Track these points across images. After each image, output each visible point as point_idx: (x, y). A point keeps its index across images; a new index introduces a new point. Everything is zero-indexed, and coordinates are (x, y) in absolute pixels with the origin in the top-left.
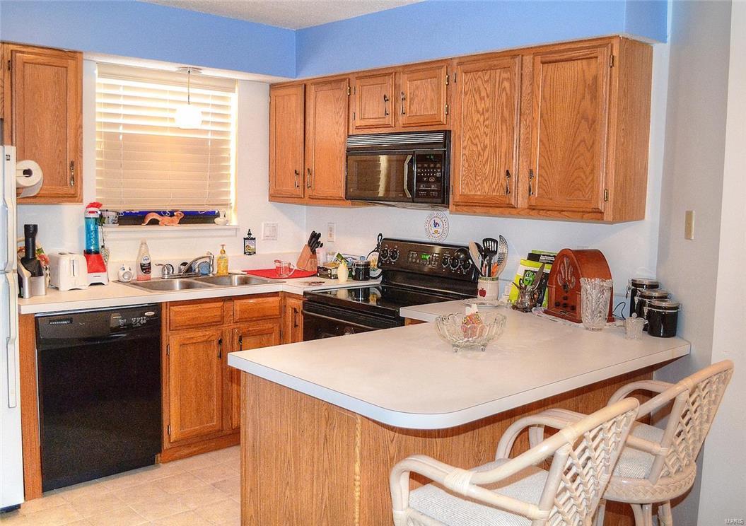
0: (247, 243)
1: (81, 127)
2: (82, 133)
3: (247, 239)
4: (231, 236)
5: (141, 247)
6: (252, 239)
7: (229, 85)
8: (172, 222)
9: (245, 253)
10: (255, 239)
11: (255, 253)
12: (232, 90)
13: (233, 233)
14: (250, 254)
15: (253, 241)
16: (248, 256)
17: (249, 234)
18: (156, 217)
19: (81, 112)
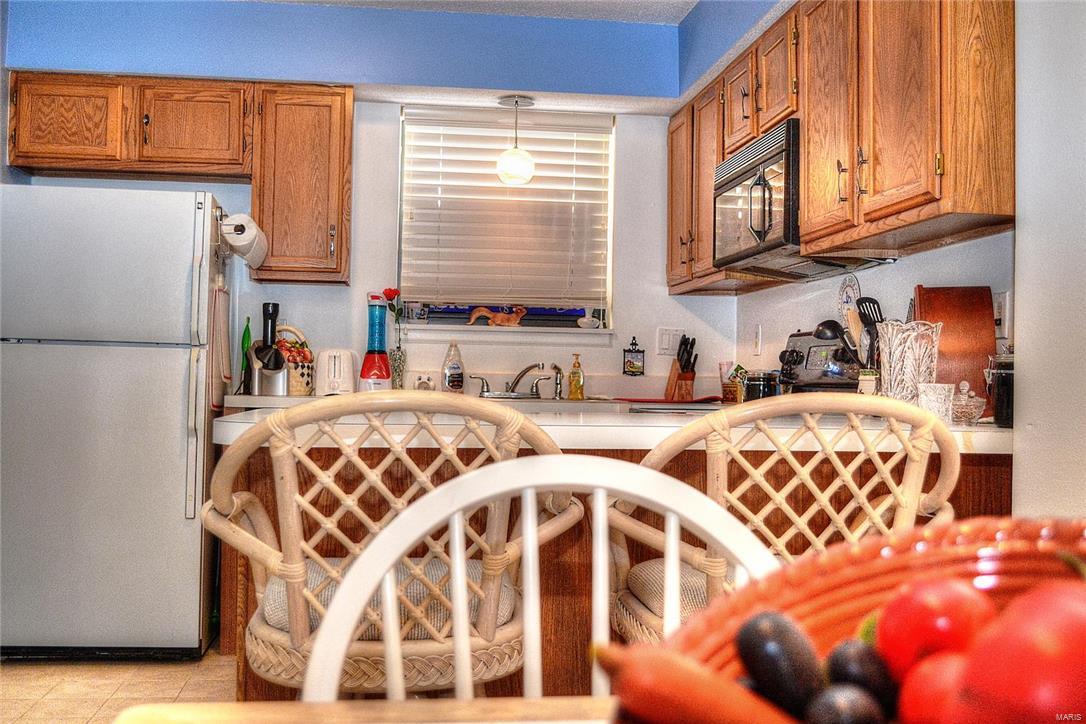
0: (629, 357)
1: (349, 181)
2: (350, 189)
3: (629, 351)
4: (604, 346)
5: (450, 350)
6: (638, 351)
7: (601, 123)
8: (508, 320)
9: (625, 372)
10: (643, 352)
11: (642, 373)
12: (606, 131)
13: (606, 340)
14: (634, 374)
15: (640, 356)
16: (630, 377)
17: (633, 344)
18: (485, 312)
19: (350, 162)
